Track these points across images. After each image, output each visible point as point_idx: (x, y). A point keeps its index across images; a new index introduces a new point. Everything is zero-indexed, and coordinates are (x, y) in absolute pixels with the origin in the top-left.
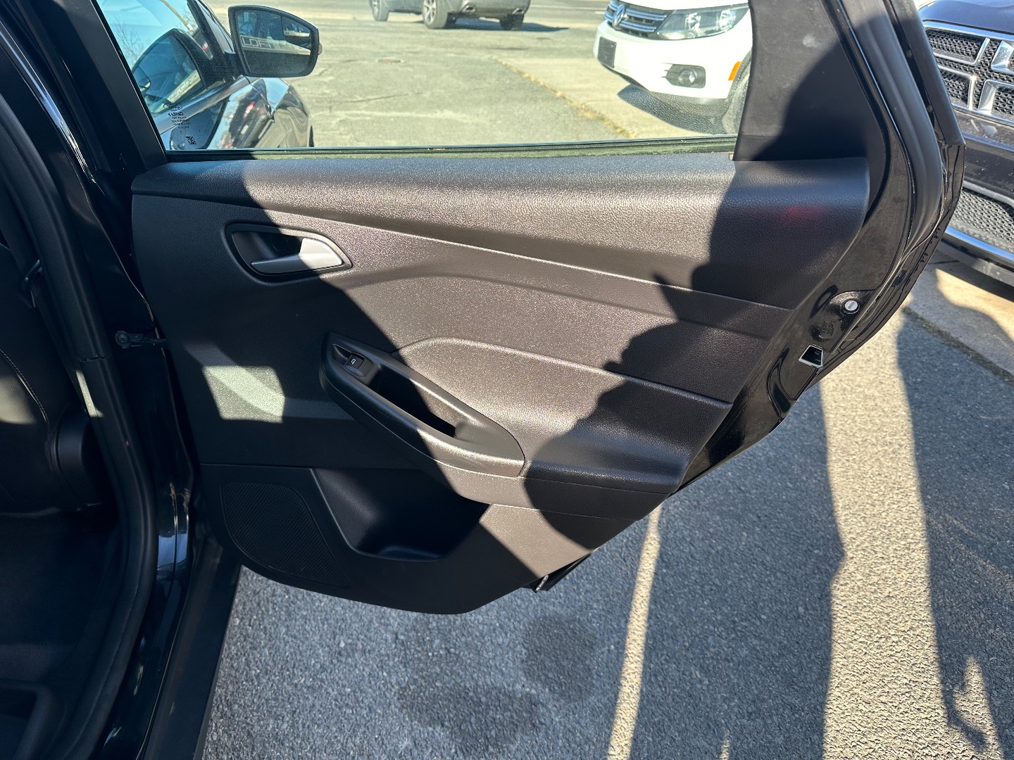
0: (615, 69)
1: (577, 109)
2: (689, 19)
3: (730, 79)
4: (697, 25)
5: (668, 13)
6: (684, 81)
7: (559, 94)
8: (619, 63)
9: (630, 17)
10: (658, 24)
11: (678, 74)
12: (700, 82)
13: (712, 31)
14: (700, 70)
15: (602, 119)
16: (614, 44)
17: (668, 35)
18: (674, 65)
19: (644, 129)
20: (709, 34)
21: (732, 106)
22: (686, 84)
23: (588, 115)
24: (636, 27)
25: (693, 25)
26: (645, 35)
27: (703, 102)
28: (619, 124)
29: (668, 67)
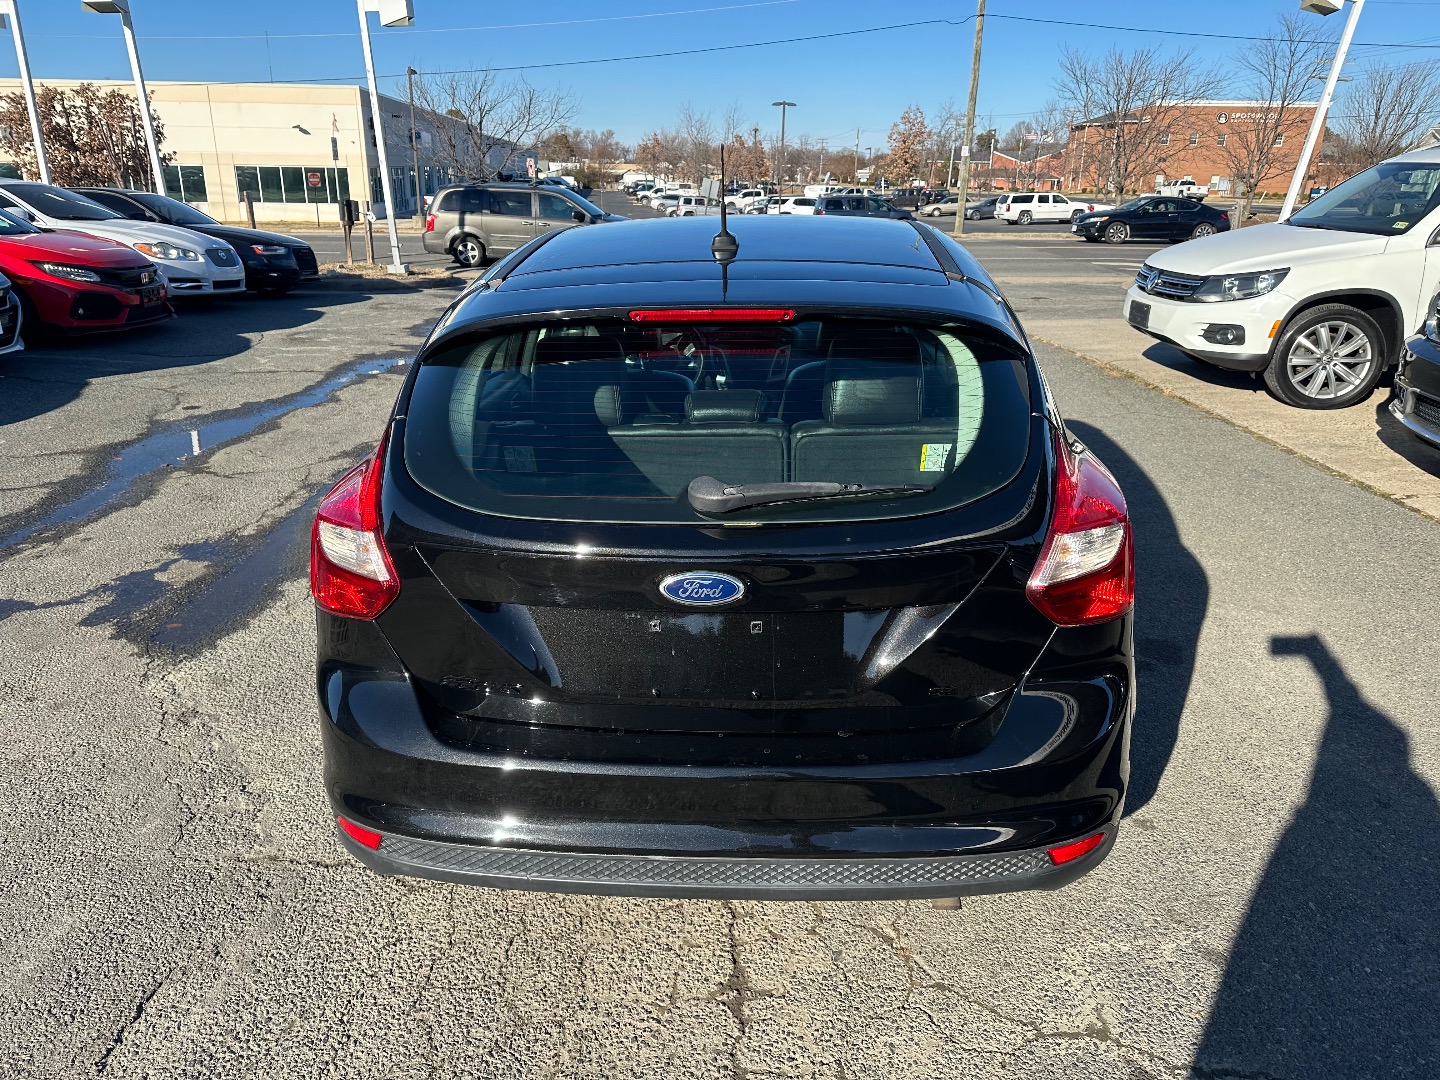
0: (1149, 329)
1: (1101, 368)
2: (1227, 284)
3: (1269, 337)
4: (1235, 289)
5: (1205, 279)
6: (1222, 339)
7: (1078, 354)
8: (1153, 324)
9: (1165, 282)
10: (1195, 289)
11: (1214, 332)
12: (1240, 340)
13: (1251, 294)
14: (1240, 328)
15: (1132, 377)
16: (1148, 307)
17: (1204, 298)
18: (1211, 324)
19: (1178, 386)
20: (1247, 296)
21: (1273, 361)
22: (1227, 342)
23: (1115, 373)
24: (1168, 291)
25: (1230, 289)
26: (1181, 299)
27: (1243, 357)
28: (1150, 381)
29: (1206, 327)
